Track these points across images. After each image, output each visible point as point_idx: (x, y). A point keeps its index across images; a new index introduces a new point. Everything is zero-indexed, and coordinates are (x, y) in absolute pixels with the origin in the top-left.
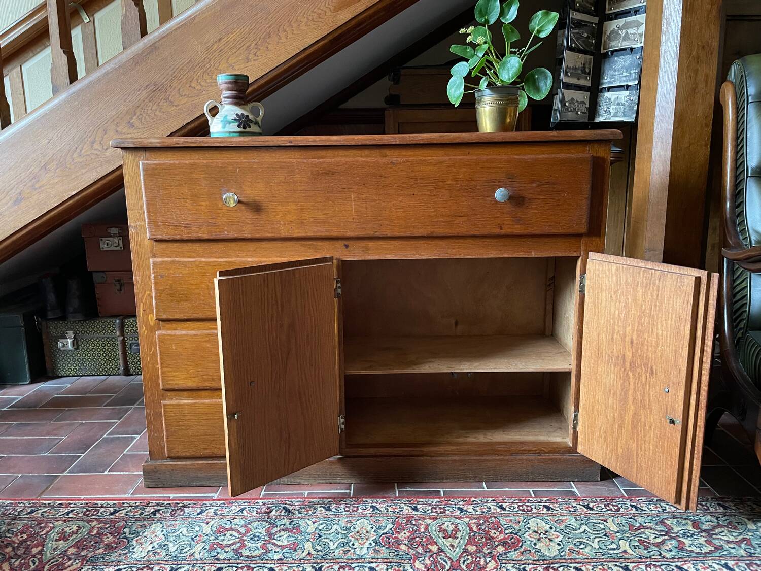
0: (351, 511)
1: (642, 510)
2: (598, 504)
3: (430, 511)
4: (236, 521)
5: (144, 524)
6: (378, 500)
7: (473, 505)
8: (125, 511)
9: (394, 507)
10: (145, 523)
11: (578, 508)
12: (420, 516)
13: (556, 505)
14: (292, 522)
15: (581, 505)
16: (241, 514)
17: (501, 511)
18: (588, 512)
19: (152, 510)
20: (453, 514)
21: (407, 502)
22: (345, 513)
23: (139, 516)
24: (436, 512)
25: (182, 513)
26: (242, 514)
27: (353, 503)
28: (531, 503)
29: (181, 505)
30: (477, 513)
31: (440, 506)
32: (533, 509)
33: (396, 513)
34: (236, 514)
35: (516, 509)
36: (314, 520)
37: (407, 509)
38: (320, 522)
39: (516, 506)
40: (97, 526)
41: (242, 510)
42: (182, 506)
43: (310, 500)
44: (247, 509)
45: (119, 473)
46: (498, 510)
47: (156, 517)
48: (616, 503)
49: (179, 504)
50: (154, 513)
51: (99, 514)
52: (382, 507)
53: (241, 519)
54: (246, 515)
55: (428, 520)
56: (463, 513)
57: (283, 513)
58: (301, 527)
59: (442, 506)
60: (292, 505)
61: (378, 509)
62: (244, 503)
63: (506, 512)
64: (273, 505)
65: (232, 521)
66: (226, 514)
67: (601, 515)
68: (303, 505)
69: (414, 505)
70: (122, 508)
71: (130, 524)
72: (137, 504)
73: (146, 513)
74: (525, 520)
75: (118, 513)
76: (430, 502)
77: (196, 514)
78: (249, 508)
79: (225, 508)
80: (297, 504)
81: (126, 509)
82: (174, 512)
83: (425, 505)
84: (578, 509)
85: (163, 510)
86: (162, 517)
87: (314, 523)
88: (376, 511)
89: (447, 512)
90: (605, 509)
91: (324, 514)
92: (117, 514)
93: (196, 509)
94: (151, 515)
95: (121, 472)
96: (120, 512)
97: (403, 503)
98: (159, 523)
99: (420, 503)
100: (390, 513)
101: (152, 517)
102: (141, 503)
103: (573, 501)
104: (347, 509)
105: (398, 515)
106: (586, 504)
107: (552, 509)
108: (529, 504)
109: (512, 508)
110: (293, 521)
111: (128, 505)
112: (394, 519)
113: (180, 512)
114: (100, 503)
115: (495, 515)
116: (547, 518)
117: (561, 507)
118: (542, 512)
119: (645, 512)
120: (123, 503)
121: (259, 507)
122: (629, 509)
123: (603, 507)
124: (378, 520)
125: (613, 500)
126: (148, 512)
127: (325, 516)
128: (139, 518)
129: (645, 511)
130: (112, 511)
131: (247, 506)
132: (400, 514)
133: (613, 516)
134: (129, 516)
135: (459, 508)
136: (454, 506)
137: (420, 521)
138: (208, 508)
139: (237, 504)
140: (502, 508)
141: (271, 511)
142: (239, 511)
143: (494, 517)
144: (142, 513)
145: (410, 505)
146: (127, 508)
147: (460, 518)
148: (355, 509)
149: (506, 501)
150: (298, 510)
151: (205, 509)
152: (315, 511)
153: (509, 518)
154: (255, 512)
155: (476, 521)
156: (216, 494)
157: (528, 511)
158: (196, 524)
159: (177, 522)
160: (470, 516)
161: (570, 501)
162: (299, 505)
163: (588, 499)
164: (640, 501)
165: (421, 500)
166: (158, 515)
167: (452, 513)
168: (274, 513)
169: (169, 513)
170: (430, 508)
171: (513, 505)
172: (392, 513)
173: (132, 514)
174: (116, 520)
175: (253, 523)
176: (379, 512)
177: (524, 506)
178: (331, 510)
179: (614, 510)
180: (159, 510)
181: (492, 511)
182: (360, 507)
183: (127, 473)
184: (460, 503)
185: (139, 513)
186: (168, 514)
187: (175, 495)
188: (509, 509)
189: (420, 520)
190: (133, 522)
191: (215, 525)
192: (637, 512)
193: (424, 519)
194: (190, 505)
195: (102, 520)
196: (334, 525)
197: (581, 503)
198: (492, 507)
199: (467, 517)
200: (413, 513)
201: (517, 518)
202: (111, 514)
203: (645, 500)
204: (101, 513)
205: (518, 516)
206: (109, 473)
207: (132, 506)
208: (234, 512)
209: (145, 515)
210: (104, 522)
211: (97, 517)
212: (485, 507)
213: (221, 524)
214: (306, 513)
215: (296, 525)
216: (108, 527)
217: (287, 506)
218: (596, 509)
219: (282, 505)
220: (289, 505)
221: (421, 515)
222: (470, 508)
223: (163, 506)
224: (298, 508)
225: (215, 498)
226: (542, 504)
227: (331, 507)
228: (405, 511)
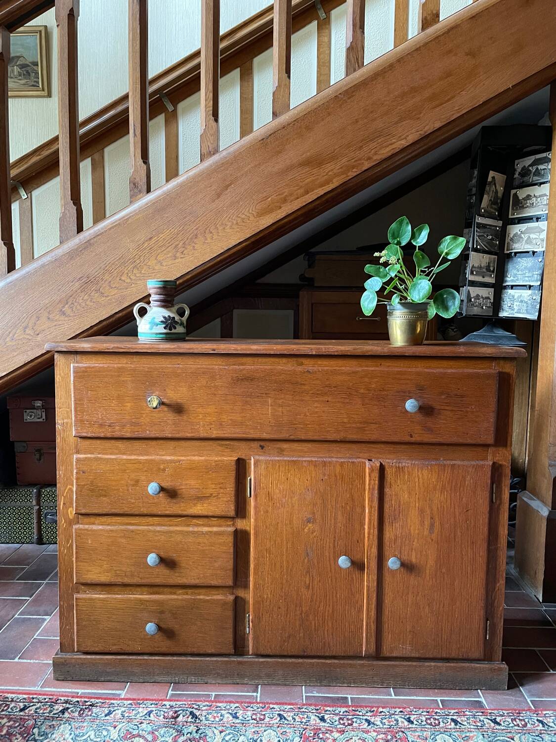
0: (258, 719)
1: (549, 726)
2: (505, 718)
3: (337, 723)
4: (144, 726)
5: (53, 725)
6: (285, 707)
7: (381, 717)
8: (34, 707)
9: (301, 716)
10: (54, 723)
11: (485, 722)
12: (327, 728)
13: (463, 718)
14: (198, 730)
15: (489, 719)
16: (148, 718)
17: (408, 725)
18: (495, 728)
19: (61, 708)
20: (361, 727)
21: (314, 711)
22: (251, 721)
23: (48, 715)
24: (344, 724)
25: (90, 713)
26: (150, 718)
27: (260, 710)
28: (438, 716)
29: (89, 703)
30: (385, 726)
31: (347, 717)
32: (441, 723)
33: (303, 724)
34: (143, 718)
35: (424, 723)
36: (220, 729)
37: (314, 720)
38: (227, 732)
39: (424, 719)
40: (7, 724)
41: (149, 713)
42: (90, 705)
43: (217, 704)
44: (154, 712)
45: (29, 661)
46: (406, 723)
47: (65, 716)
48: (522, 717)
49: (87, 702)
50: (63, 712)
51: (9, 710)
52: (289, 716)
53: (149, 723)
54: (153, 719)
55: (335, 733)
56: (370, 727)
57: (190, 719)
58: (207, 737)
59: (350, 717)
60: (199, 710)
61: (285, 718)
62: (151, 705)
63: (414, 726)
64: (180, 709)
65: (139, 725)
66: (133, 717)
67: (509, 731)
68: (210, 710)
69: (322, 715)
70: (32, 704)
71: (39, 723)
72: (46, 700)
73: (55, 712)
74: (432, 737)
75: (28, 709)
76: (337, 712)
77: (103, 715)
78: (157, 712)
79: (133, 710)
80: (204, 708)
81: (35, 705)
82: (82, 712)
83: (332, 715)
84: (485, 724)
85: (71, 709)
86: (70, 716)
87: (221, 732)
88: (283, 720)
89: (354, 724)
90: (512, 725)
91: (231, 722)
92: (26, 711)
93: (103, 709)
94: (59, 713)
95: (31, 660)
96: (30, 708)
97: (310, 712)
98: (67, 724)
99: (328, 712)
100: (297, 723)
101: (61, 716)
102: (50, 699)
103: (481, 714)
104: (254, 717)
105: (305, 727)
106: (493, 717)
107: (460, 723)
108: (436, 717)
109: (420, 722)
110: (200, 729)
111: (37, 701)
112: (301, 731)
113: (89, 711)
114: (10, 696)
115: (403, 730)
116: (455, 734)
117: (468, 721)
118: (449, 727)
119: (552, 729)
120: (33, 698)
121: (166, 710)
122: (536, 725)
123: (510, 722)
124: (286, 732)
125: (520, 713)
126: (57, 710)
127: (232, 724)
128: (48, 716)
129: (551, 727)
130: (22, 707)
131: (154, 709)
132: (307, 725)
133: (520, 733)
134: (38, 714)
135: (366, 720)
136: (361, 717)
137: (327, 735)
138: (116, 708)
139: (144, 706)
140: (409, 721)
141: (178, 716)
142: (146, 714)
143: (402, 732)
144: (51, 712)
145: (317, 715)
146: (37, 704)
147: (367, 732)
148: (262, 717)
149: (413, 713)
150: (205, 716)
151: (112, 710)
152: (222, 718)
153: (417, 734)
154: (162, 716)
155: (384, 736)
156: (124, 691)
157: (436, 726)
158: (104, 727)
159: (85, 724)
160: (378, 730)
161: (477, 714)
162: (206, 710)
163: (496, 712)
164: (547, 715)
165: (328, 708)
166: (66, 715)
167: (359, 726)
168: (180, 718)
169: (78, 713)
170: (337, 718)
171: (421, 718)
172: (299, 723)
173: (41, 711)
174: (25, 717)
175: (160, 730)
176: (286, 722)
177: (432, 719)
178: (237, 718)
179: (521, 725)
180: (68, 708)
181: (400, 724)
182: (267, 715)
183: (37, 661)
184: (368, 714)
185: (48, 711)
186: (76, 714)
187: (83, 691)
188: (417, 723)
189: (327, 733)
190: (42, 721)
191: (122, 730)
192: (543, 729)
193: (332, 732)
194: (98, 704)
195: (11, 716)
196: (240, 736)
197: (489, 717)
198: (400, 720)
199: (374, 731)
200: (321, 724)
201: (425, 733)
202: (21, 710)
203: (552, 715)
204: (11, 709)
205: (425, 731)
206: (20, 660)
207: (41, 703)
208: (141, 715)
209: (54, 714)
210: (14, 719)
211: (7, 713)
212: (393, 719)
213: (128, 728)
214: (213, 719)
215: (203, 735)
216: (18, 726)
217: (195, 711)
218: (503, 724)
219: (189, 709)
220: (196, 709)
221: (329, 727)
222: (377, 720)
223: (72, 704)
224: (205, 714)
225: (123, 697)
226: (450, 717)
227: (238, 714)
228: (312, 722)
